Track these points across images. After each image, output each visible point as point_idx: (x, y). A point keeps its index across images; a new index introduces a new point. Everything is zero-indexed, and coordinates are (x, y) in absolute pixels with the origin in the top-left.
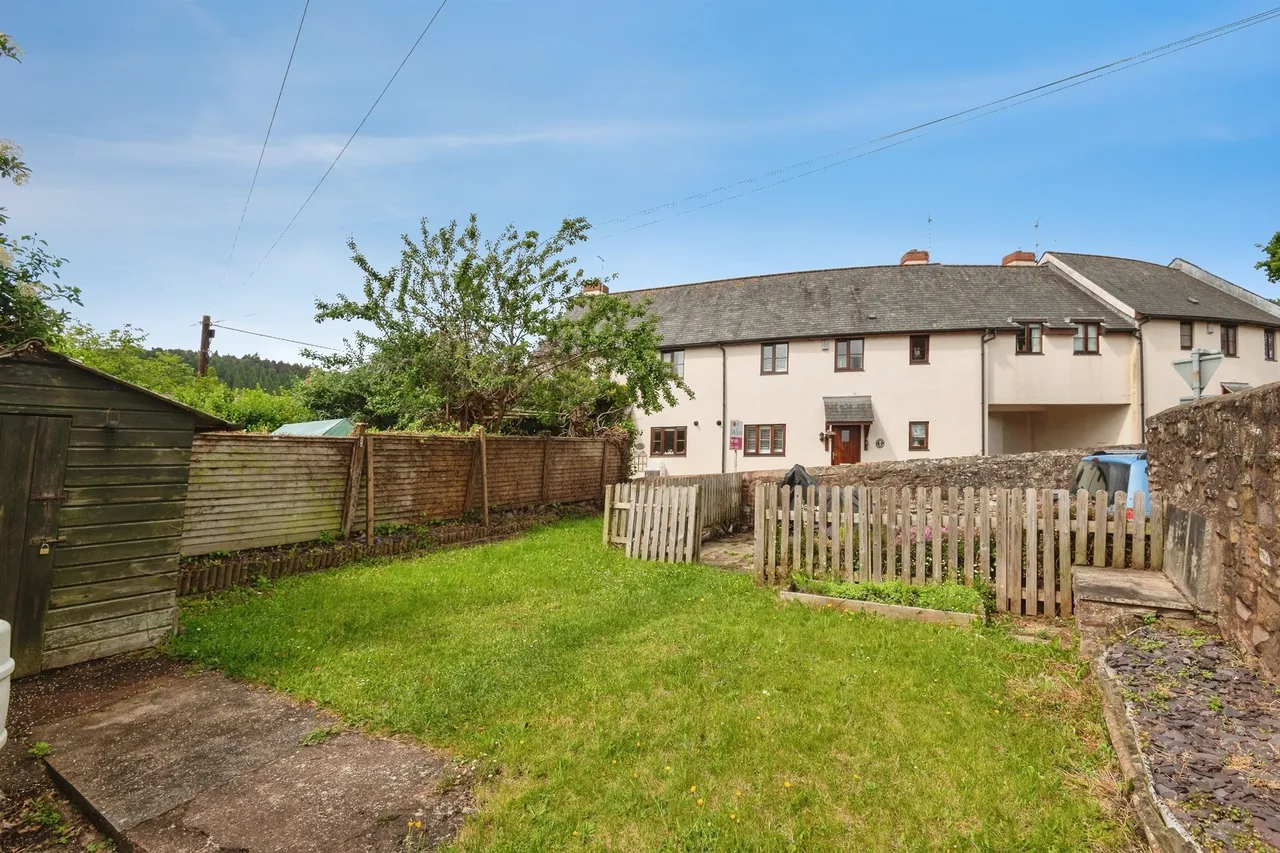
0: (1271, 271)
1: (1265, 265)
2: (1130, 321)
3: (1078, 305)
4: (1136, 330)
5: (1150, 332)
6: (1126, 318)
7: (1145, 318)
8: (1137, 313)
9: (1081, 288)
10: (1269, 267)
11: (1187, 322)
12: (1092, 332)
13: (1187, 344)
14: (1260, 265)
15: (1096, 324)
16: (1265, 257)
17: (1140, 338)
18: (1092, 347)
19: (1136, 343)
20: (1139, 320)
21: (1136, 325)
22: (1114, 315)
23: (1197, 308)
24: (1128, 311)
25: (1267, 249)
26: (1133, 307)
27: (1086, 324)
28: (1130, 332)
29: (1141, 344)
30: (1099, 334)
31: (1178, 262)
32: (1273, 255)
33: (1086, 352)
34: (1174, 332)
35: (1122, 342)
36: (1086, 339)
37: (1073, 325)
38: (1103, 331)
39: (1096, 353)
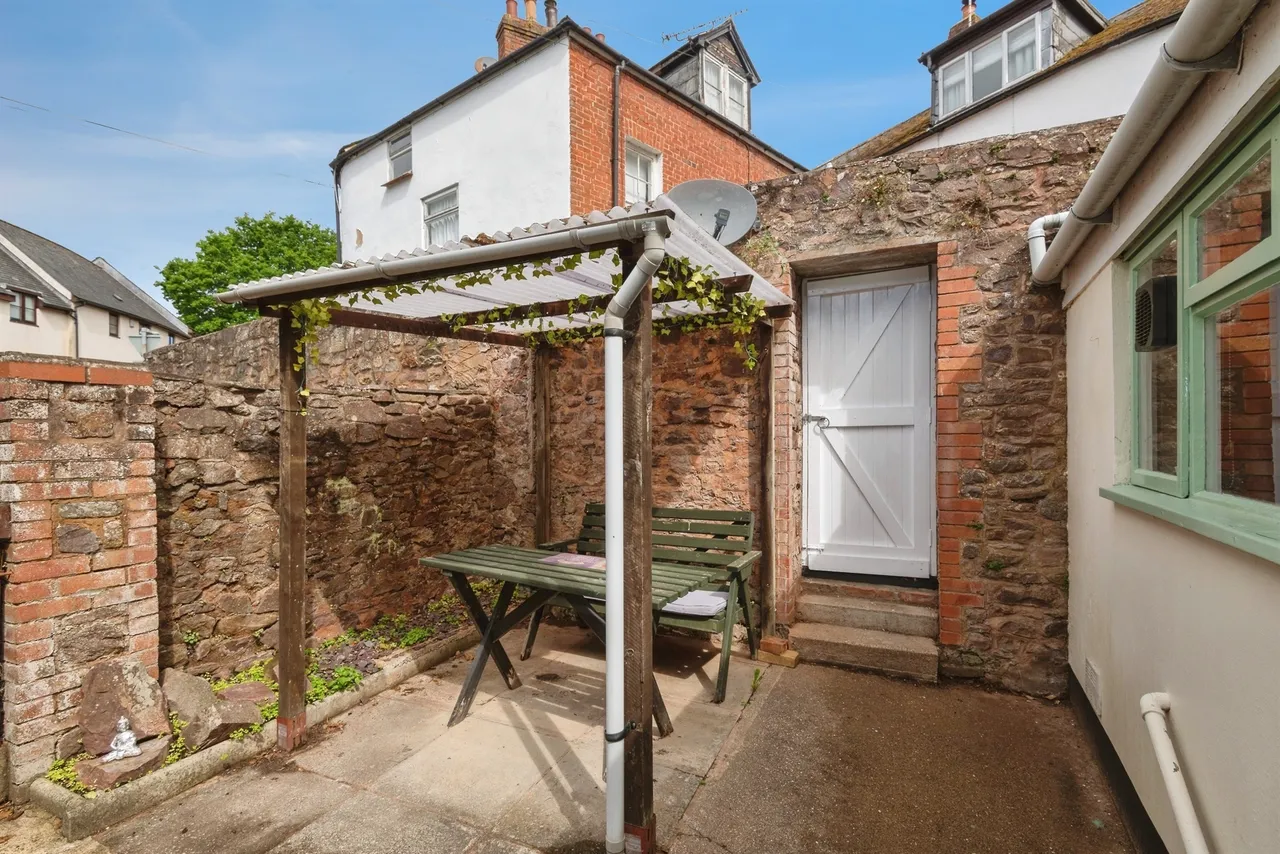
0: (166, 291)
1: (162, 285)
2: (67, 302)
3: (14, 275)
4: (72, 310)
5: (83, 314)
6: (63, 298)
7: (81, 302)
8: (74, 296)
9: (13, 258)
10: (165, 287)
11: (115, 314)
12: (29, 303)
13: (114, 332)
14: (157, 284)
15: (34, 297)
16: (162, 279)
17: (75, 319)
18: (29, 317)
19: (72, 322)
20: (75, 303)
21: (73, 306)
22: (52, 293)
23: (121, 304)
24: (65, 294)
25: (162, 272)
26: (70, 290)
27: (24, 294)
28: (66, 312)
29: (76, 324)
30: (36, 307)
31: (100, 260)
32: (168, 279)
33: (22, 320)
34: (103, 320)
35: (58, 319)
36: (23, 309)
37: (9, 292)
38: (41, 305)
39: (33, 323)
